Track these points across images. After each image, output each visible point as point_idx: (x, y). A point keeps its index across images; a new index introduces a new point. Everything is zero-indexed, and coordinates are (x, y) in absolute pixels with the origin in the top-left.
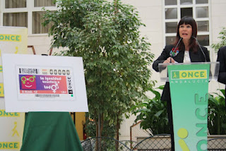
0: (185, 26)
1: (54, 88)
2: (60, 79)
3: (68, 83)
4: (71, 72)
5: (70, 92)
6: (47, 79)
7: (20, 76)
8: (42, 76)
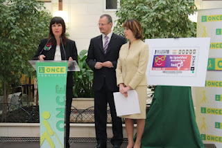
0: (57, 25)
1: (179, 65)
2: (186, 58)
3: (192, 61)
4: (197, 51)
5: (193, 69)
6: (175, 58)
7: (155, 56)
8: (172, 56)
